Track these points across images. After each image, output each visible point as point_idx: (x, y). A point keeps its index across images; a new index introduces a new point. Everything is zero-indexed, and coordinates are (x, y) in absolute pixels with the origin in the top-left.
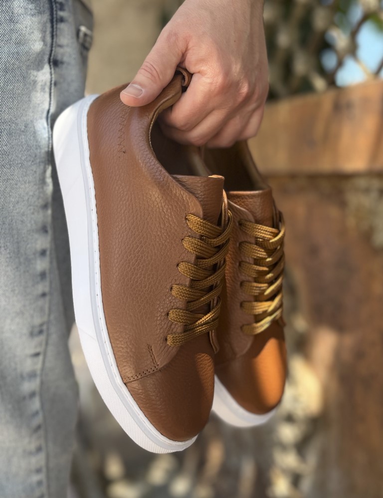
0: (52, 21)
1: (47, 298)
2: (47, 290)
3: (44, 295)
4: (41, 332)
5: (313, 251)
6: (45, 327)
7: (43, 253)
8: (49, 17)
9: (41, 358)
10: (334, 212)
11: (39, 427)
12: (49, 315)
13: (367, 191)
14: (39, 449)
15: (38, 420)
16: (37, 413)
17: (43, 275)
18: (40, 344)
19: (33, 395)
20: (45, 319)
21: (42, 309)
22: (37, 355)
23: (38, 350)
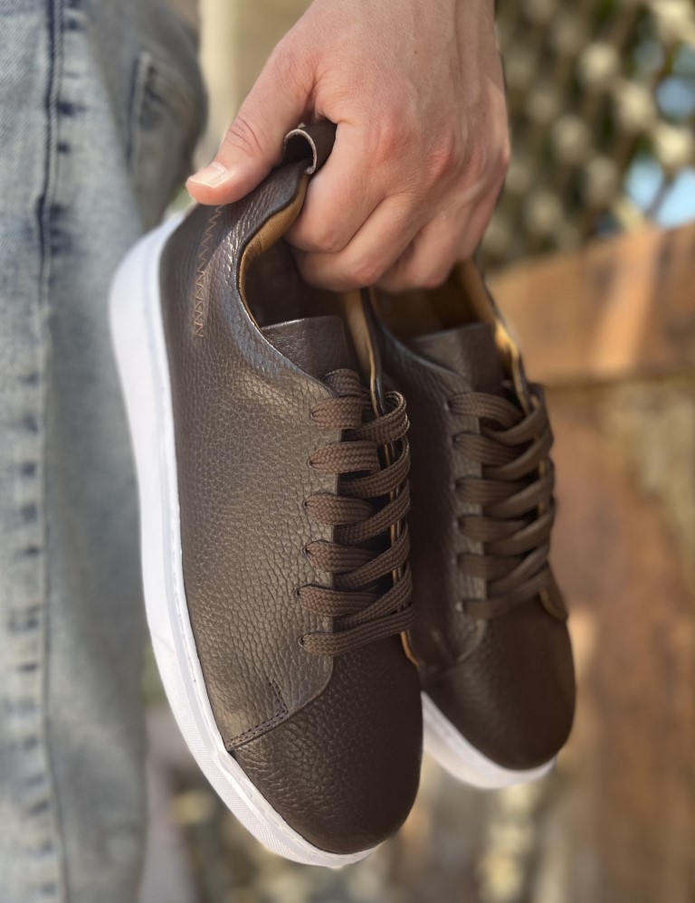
1: (41, 559)
2: (38, 541)
3: (32, 551)
4: (32, 624)
6: (40, 616)
7: (29, 470)
8: (46, 20)
9: (38, 675)
11: (41, 807)
12: (48, 592)
14: (47, 848)
15: (43, 791)
16: (39, 779)
17: (29, 513)
18: (33, 648)
19: (30, 743)
20: (39, 598)
21: (29, 580)
22: (29, 668)
23: (29, 659)
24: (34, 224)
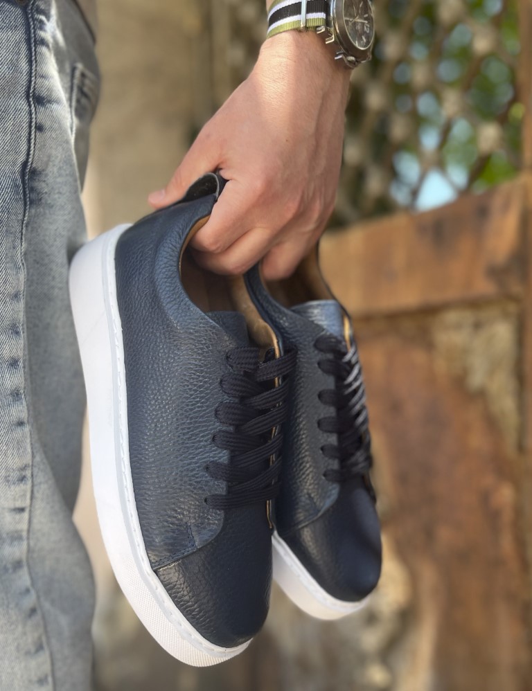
0: (28, 41)
1: (27, 429)
2: (24, 415)
3: (20, 423)
4: (22, 479)
5: (395, 407)
6: (28, 473)
8: (24, 36)
9: (26, 515)
10: (419, 357)
11: (33, 611)
12: (33, 456)
13: (458, 327)
16: (28, 591)
19: (18, 565)
22: (19, 510)
23: (19, 504)
24: (19, 182)
